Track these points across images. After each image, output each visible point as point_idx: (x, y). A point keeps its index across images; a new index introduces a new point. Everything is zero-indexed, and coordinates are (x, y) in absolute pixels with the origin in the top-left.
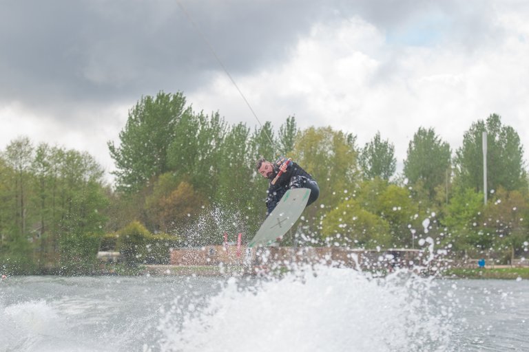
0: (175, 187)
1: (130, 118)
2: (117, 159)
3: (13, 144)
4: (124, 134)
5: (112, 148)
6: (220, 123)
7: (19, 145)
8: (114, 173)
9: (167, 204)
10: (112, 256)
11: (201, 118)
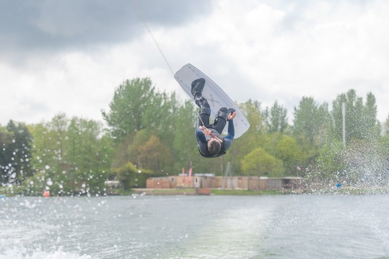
0: (147, 140)
1: (116, 94)
2: (108, 120)
3: (56, 117)
4: (112, 104)
5: (104, 114)
6: (176, 98)
7: (59, 117)
8: (105, 129)
9: (142, 150)
10: (115, 184)
11: (165, 94)
